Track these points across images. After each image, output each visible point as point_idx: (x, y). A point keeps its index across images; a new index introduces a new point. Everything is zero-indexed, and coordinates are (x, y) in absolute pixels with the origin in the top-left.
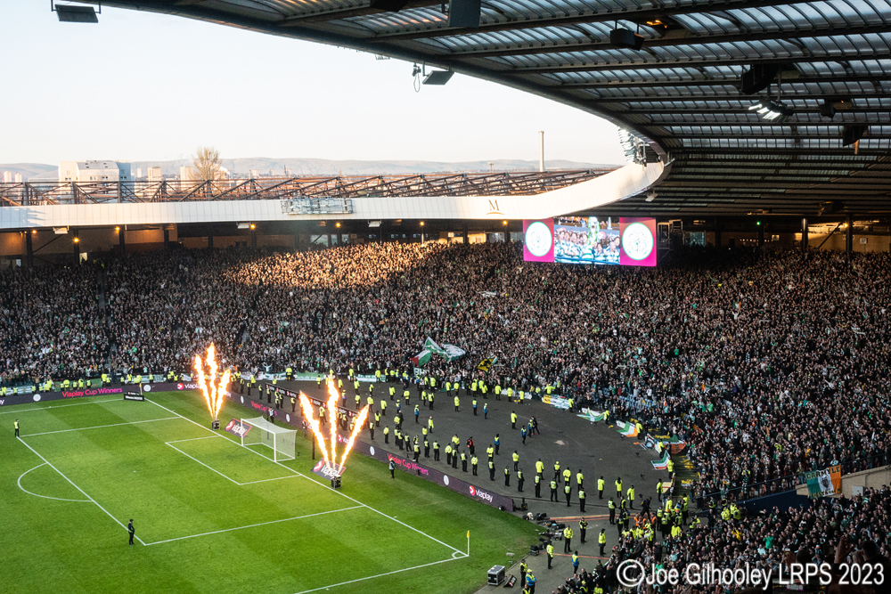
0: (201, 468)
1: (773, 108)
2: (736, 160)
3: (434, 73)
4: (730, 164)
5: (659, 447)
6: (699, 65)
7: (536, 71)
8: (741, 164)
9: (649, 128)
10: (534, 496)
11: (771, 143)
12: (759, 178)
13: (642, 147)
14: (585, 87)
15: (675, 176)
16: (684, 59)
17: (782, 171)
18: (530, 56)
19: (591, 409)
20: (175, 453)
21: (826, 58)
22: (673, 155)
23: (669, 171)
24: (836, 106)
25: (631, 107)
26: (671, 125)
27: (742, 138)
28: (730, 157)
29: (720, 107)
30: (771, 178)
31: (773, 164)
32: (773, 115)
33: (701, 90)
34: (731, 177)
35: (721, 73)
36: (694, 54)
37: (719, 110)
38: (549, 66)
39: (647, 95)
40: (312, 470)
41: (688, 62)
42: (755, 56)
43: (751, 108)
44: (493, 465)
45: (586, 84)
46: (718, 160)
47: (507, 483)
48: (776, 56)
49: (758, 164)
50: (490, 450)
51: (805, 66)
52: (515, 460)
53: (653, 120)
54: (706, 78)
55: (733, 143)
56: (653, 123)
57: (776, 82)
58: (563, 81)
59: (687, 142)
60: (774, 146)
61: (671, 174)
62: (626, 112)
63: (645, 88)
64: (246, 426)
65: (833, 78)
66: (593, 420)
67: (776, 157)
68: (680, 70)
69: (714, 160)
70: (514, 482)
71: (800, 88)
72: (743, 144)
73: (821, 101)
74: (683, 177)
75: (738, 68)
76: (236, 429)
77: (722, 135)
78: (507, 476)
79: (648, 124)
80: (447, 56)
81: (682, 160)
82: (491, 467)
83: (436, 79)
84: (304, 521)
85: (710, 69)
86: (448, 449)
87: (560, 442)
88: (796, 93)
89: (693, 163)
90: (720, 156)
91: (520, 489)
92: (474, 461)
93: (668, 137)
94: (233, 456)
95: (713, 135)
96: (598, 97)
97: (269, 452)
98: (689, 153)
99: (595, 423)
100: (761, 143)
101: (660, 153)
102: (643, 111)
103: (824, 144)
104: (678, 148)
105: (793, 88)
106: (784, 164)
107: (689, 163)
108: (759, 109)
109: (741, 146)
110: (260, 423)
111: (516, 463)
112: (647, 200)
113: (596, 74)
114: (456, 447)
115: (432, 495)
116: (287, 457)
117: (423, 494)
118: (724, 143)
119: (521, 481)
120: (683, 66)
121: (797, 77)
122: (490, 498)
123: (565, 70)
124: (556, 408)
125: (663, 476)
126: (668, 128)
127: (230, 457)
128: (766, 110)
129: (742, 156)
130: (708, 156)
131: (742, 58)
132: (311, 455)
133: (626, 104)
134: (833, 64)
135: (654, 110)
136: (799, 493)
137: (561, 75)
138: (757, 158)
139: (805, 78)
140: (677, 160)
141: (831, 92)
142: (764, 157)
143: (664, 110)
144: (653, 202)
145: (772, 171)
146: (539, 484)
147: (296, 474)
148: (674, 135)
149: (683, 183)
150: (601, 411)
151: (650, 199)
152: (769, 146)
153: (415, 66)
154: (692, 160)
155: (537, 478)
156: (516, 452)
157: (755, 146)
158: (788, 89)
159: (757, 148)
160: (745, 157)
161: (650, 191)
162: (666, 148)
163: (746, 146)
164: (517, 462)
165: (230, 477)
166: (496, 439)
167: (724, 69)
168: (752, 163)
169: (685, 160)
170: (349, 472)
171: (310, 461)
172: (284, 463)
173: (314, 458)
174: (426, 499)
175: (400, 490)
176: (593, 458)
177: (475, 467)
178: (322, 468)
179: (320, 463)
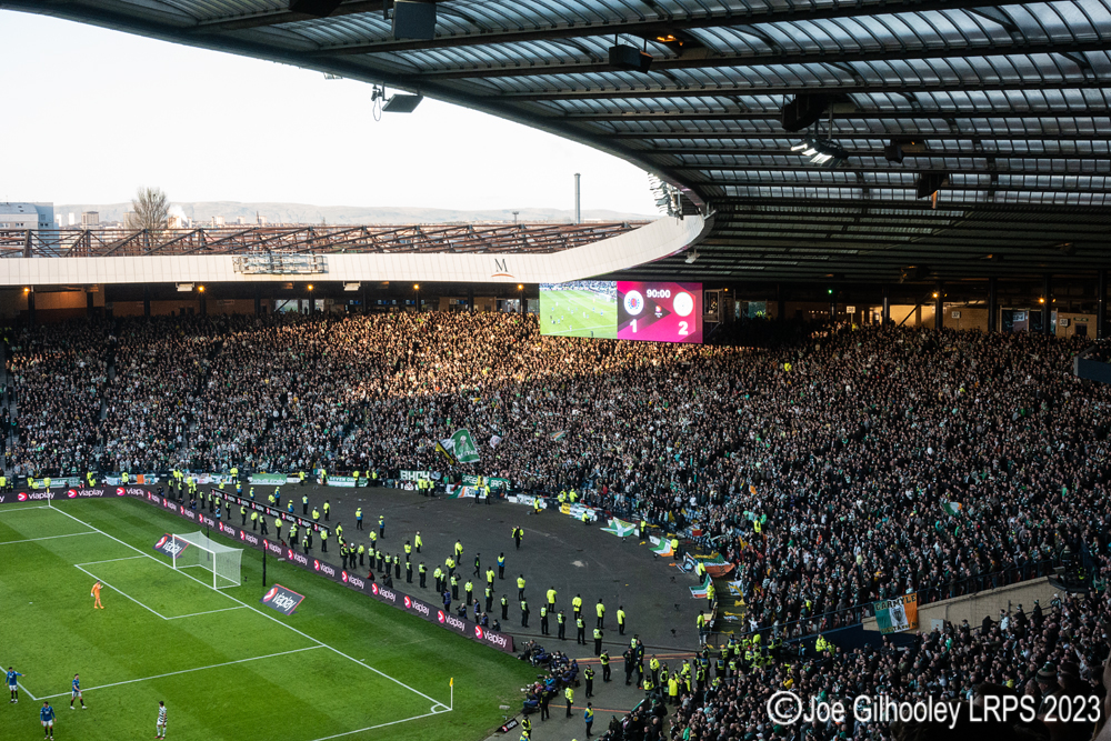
0: (119, 598)
1: (821, 149)
2: (793, 214)
3: (397, 97)
4: (787, 217)
5: (700, 568)
6: (734, 94)
7: (529, 98)
8: (800, 218)
9: (681, 172)
10: (540, 633)
11: (834, 193)
12: (824, 236)
13: (676, 196)
14: (594, 119)
15: (720, 233)
16: (712, 86)
17: (851, 228)
18: (521, 78)
19: (619, 520)
21: (885, 88)
22: (713, 206)
23: (712, 224)
24: (905, 148)
25: (656, 145)
26: (709, 169)
27: (797, 186)
28: (786, 209)
29: (765, 148)
30: (838, 236)
31: (839, 219)
32: (823, 158)
33: (724, 124)
34: (789, 234)
35: (760, 104)
36: (723, 80)
37: (764, 151)
38: (545, 91)
39: (673, 131)
40: (262, 600)
41: (715, 89)
42: (797, 84)
43: (793, 149)
45: (595, 115)
46: (771, 213)
47: (505, 617)
48: (823, 84)
49: (820, 218)
50: (490, 574)
51: (861, 97)
52: (520, 586)
53: (685, 162)
54: (743, 111)
55: (788, 192)
56: (685, 165)
57: (826, 116)
58: (566, 111)
59: (731, 190)
60: (838, 197)
61: (713, 229)
62: (650, 151)
63: (669, 122)
65: (897, 114)
66: (620, 534)
67: (842, 210)
68: (709, 100)
69: (766, 213)
71: (860, 125)
72: (800, 193)
73: (888, 141)
74: (731, 233)
75: (779, 98)
77: (772, 182)
78: (505, 607)
79: (679, 167)
80: (413, 75)
81: (726, 212)
82: (488, 595)
83: (399, 105)
84: (245, 666)
85: (746, 98)
86: (438, 573)
87: (578, 563)
88: (856, 131)
89: (740, 216)
90: (773, 208)
91: (523, 625)
92: (469, 587)
93: (706, 183)
94: (162, 582)
95: (761, 183)
96: (613, 131)
97: (208, 576)
98: (734, 204)
99: (624, 538)
100: (822, 192)
101: (698, 203)
102: (672, 150)
103: (898, 195)
104: (719, 197)
105: (851, 125)
106: (852, 220)
107: (736, 216)
108: (804, 150)
109: (797, 196)
110: (199, 541)
111: (522, 591)
112: (687, 261)
113: (606, 102)
115: (412, 631)
116: (229, 583)
118: (776, 191)
119: (526, 614)
120: (712, 94)
121: (852, 111)
123: (568, 97)
126: (705, 172)
127: (156, 583)
128: (812, 151)
129: (800, 209)
130: (758, 208)
131: (781, 86)
132: (262, 575)
133: (649, 141)
134: (895, 96)
135: (683, 150)
136: (866, 628)
137: (564, 103)
138: (818, 211)
139: (863, 113)
140: (719, 212)
141: (898, 131)
142: (828, 210)
143: (696, 150)
144: (694, 263)
145: (840, 228)
146: (545, 618)
147: (239, 605)
148: (713, 182)
149: (731, 241)
150: (631, 522)
151: (690, 260)
152: (832, 196)
153: (375, 88)
154: (739, 212)
155: (543, 610)
156: (521, 577)
157: (814, 196)
158: (845, 125)
159: (817, 199)
161: (689, 250)
162: (705, 198)
163: (803, 196)
164: (523, 589)
165: (154, 609)
166: (501, 560)
167: (764, 99)
168: (813, 218)
169: (730, 212)
170: (308, 603)
171: (260, 589)
172: (226, 591)
173: (264, 585)
174: (405, 636)
175: (371, 625)
176: (618, 584)
177: (470, 594)
178: (273, 597)
179: (272, 591)
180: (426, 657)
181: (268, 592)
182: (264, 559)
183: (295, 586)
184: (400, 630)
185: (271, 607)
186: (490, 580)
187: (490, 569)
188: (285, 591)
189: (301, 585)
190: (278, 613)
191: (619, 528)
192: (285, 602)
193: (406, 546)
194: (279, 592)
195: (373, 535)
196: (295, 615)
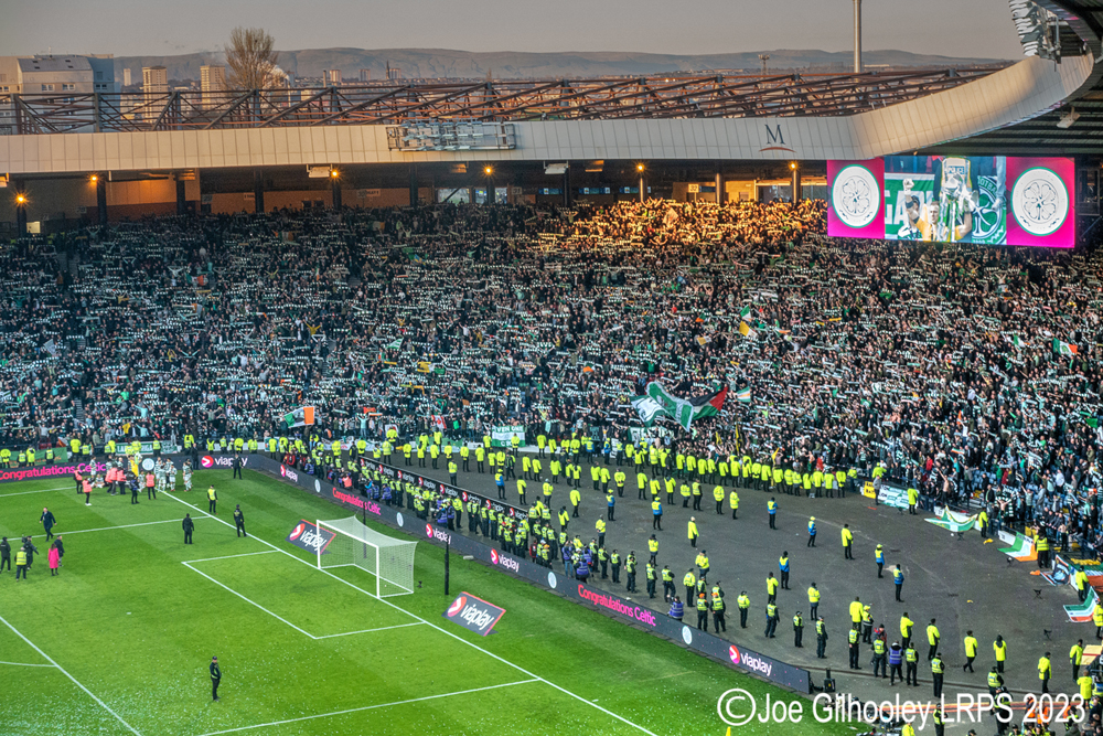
0: (246, 608)
10: (847, 667)
13: (1052, 28)
19: (951, 509)
20: (200, 582)
40: (445, 614)
44: (776, 611)
47: (798, 644)
50: (771, 583)
52: (813, 600)
64: (326, 533)
66: (954, 528)
70: (810, 640)
76: (307, 539)
78: (799, 630)
82: (771, 614)
86: (689, 579)
91: (821, 654)
92: (743, 601)
94: (304, 588)
97: (368, 580)
99: (960, 534)
101: (1088, 37)
110: (353, 529)
111: (815, 607)
112: (1059, 125)
114: (703, 573)
115: (661, 661)
116: (397, 590)
117: (645, 659)
119: (823, 639)
122: (766, 669)
124: (888, 506)
125: (1084, 633)
127: (297, 589)
132: (443, 586)
144: (1070, 128)
146: (856, 645)
147: (414, 620)
150: (970, 511)
151: (1065, 123)
155: (853, 634)
156: (814, 585)
161: (1066, 109)
162: (1098, 29)
164: (817, 604)
165: (298, 624)
166: (783, 562)
170: (511, 618)
171: (442, 598)
172: (394, 600)
173: (447, 593)
174: (651, 668)
175: (603, 652)
176: (955, 599)
177: (744, 612)
178: (461, 610)
179: (459, 601)
180: (685, 698)
181: (453, 603)
182: (447, 556)
183: (490, 595)
185: (458, 624)
186: (771, 591)
187: (771, 575)
188: (476, 601)
189: (499, 593)
190: (471, 631)
192: (479, 618)
193: (651, 542)
194: (469, 603)
195: (600, 525)
196: (495, 635)
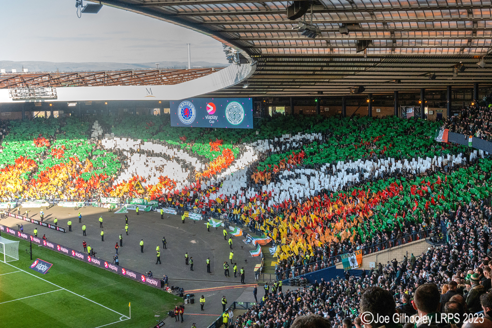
2: (296, 62)
3: (89, 5)
4: (293, 64)
5: (254, 242)
6: (262, 1)
7: (158, 5)
8: (300, 64)
10: (175, 277)
11: (316, 51)
12: (312, 73)
14: (192, 15)
15: (260, 72)
17: (325, 68)
22: (255, 59)
23: (255, 68)
24: (350, 28)
25: (225, 28)
26: (253, 40)
27: (297, 48)
28: (292, 59)
29: (280, 29)
30: (319, 73)
31: (319, 64)
33: (258, 17)
34: (294, 72)
35: (276, 6)
39: (233, 21)
40: (30, 267)
45: (193, 13)
46: (284, 62)
49: (309, 64)
51: (327, 3)
53: (240, 37)
54: (267, 10)
55: (293, 51)
57: (309, 12)
58: (178, 11)
59: (264, 51)
60: (318, 53)
61: (256, 71)
62: (222, 31)
63: (231, 16)
65: (345, 10)
67: (320, 60)
68: (250, 4)
69: (282, 62)
71: (327, 16)
73: (341, 25)
74: (265, 72)
75: (285, 3)
77: (284, 46)
79: (237, 39)
81: (262, 62)
83: (91, 9)
84: (22, 301)
85: (269, 3)
87: (193, 242)
88: (325, 20)
89: (269, 64)
90: (285, 59)
93: (251, 47)
95: (279, 46)
96: (202, 21)
97: (2, 256)
98: (266, 57)
100: (309, 51)
101: (248, 57)
102: (233, 31)
103: (348, 52)
104: (259, 54)
105: (322, 16)
106: (325, 64)
107: (267, 64)
109: (297, 53)
112: (244, 87)
113: (198, 6)
115: (109, 279)
116: (12, 259)
118: (287, 51)
120: (251, 2)
121: (323, 9)
123: (178, 4)
125: (256, 260)
126: (251, 42)
129: (299, 59)
130: (278, 59)
132: (30, 257)
133: (221, 26)
134: (343, 1)
135: (239, 30)
136: (337, 268)
137: (177, 7)
138: (308, 60)
139: (328, 10)
142: (313, 60)
143: (246, 31)
144: (247, 88)
145: (319, 68)
147: (18, 270)
148: (255, 46)
149: (265, 77)
151: (246, 87)
152: (315, 53)
154: (269, 62)
157: (306, 53)
158: (319, 17)
159: (308, 54)
160: (301, 59)
161: (245, 82)
162: (250, 54)
163: (300, 53)
167: (278, 4)
168: (306, 64)
169: (264, 62)
170: (53, 267)
171: (29, 261)
172: (11, 263)
173: (31, 259)
174: (105, 282)
175: (88, 277)
176: (214, 251)
178: (36, 265)
179: (36, 262)
180: (117, 292)
181: (34, 263)
182: (31, 246)
183: (48, 259)
184: (103, 279)
188: (42, 262)
189: (51, 258)
190: (39, 273)
191: (214, 223)
192: (43, 268)
194: (39, 262)
196: (48, 274)
